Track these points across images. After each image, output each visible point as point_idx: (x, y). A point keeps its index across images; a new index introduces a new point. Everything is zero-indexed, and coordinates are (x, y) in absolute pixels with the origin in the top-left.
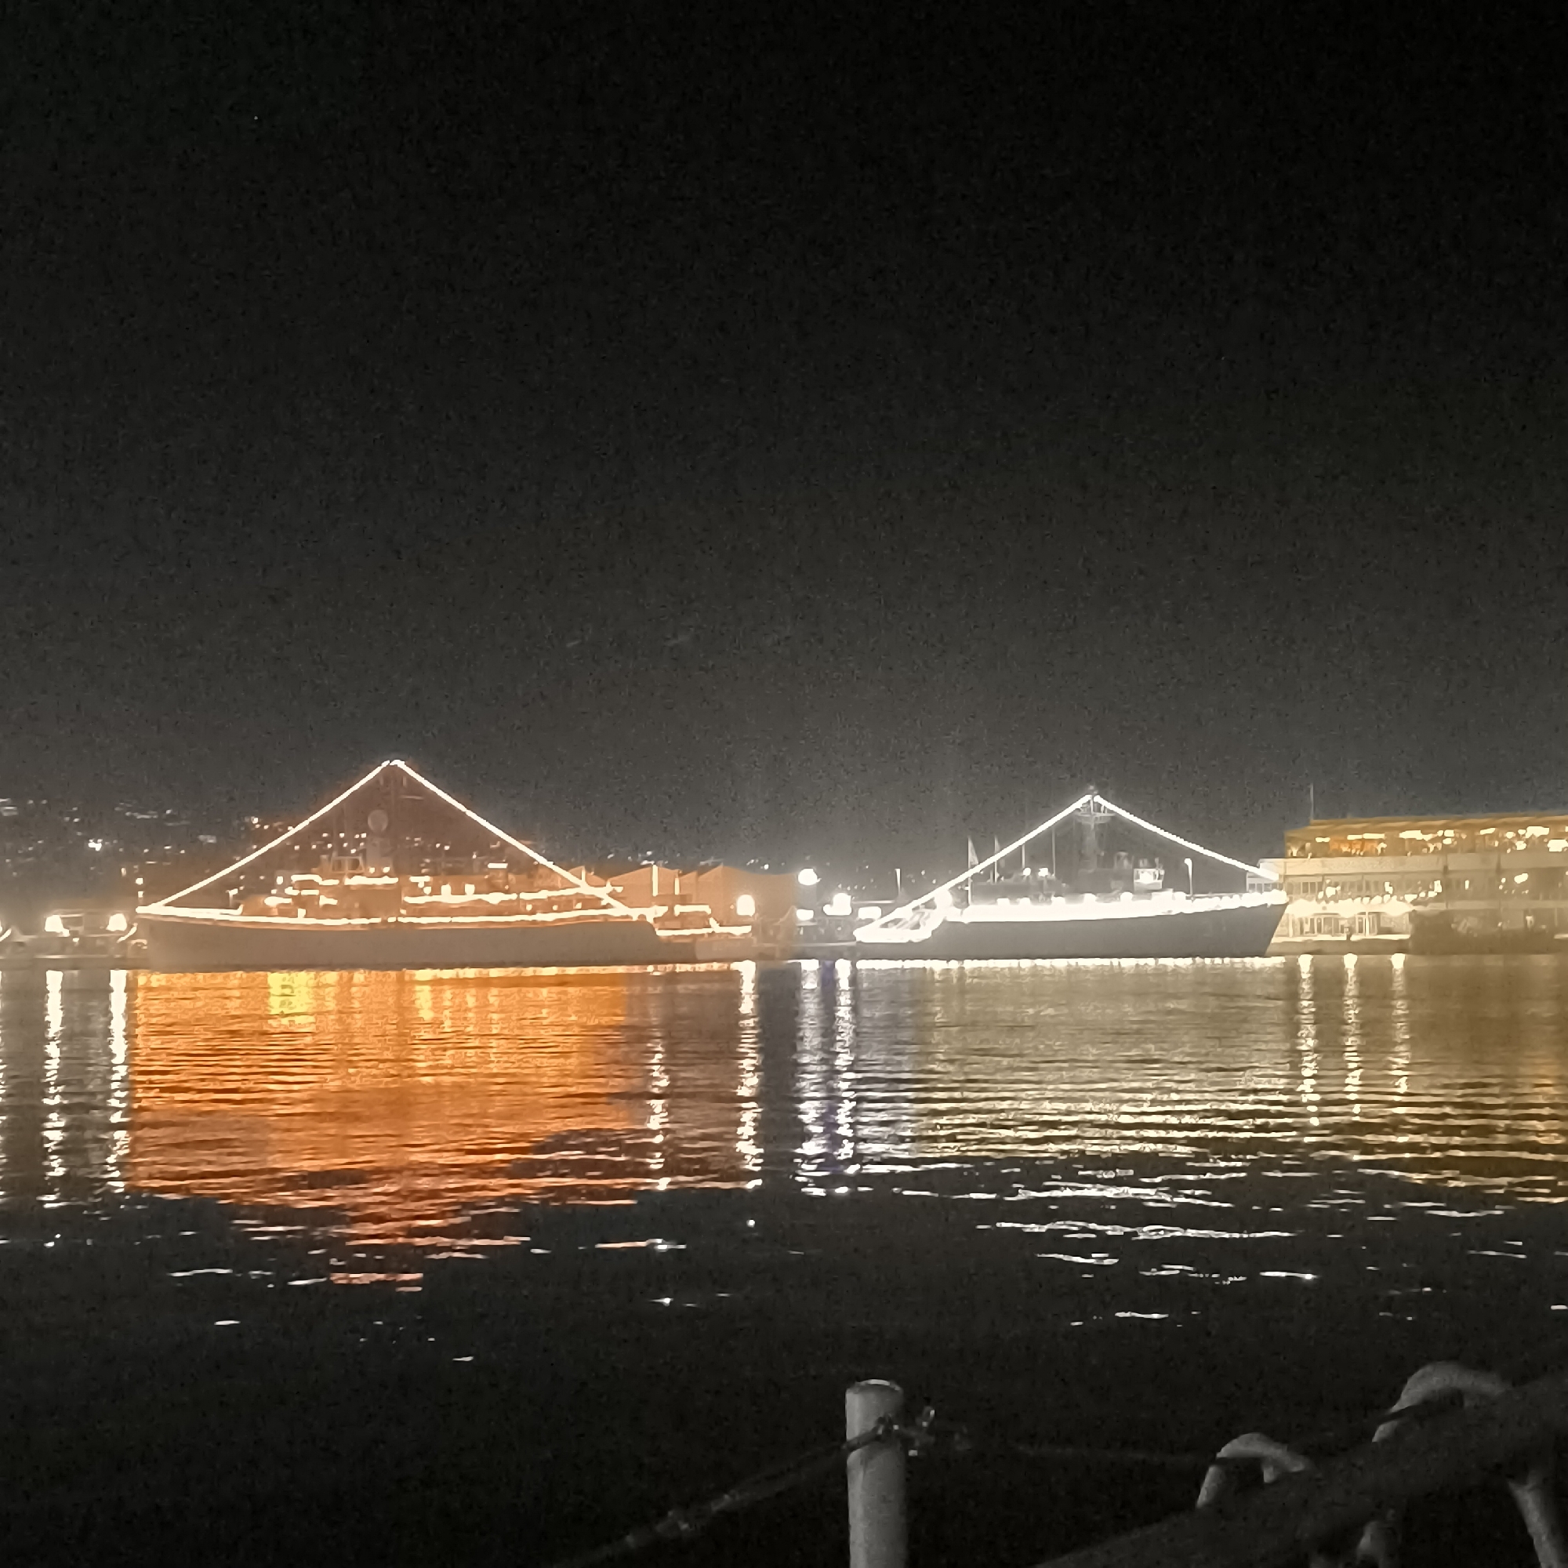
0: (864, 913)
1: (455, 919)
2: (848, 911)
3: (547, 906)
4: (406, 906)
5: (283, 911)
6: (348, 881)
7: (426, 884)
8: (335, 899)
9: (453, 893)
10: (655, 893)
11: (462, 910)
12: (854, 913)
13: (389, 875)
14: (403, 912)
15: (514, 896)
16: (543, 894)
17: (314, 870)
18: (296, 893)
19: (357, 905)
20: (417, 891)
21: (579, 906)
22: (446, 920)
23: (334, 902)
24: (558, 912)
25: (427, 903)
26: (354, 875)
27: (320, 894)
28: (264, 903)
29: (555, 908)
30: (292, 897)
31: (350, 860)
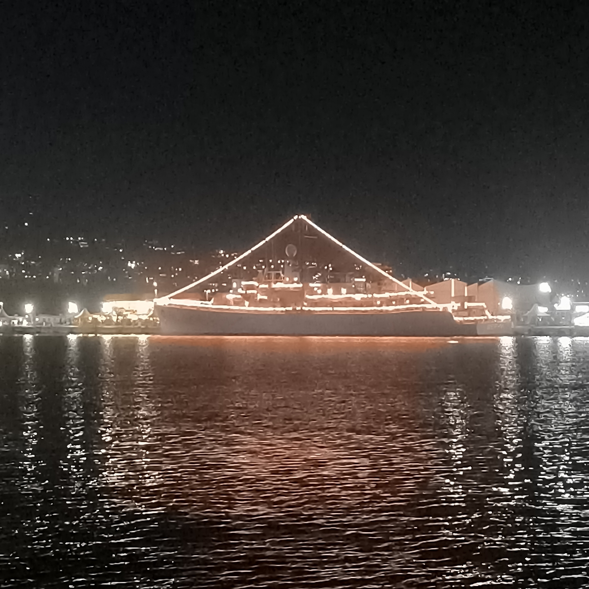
0: (579, 309)
1: (335, 309)
2: (569, 308)
3: (389, 302)
4: (307, 300)
5: (237, 303)
6: (274, 286)
7: (319, 288)
8: (266, 296)
9: (334, 293)
10: (453, 295)
11: (340, 303)
12: (573, 309)
13: (297, 282)
14: (305, 304)
15: (370, 296)
16: (387, 295)
17: (254, 278)
18: (244, 292)
19: (279, 300)
21: (408, 302)
24: (396, 305)
25: (319, 299)
26: (277, 282)
27: (257, 293)
28: (226, 298)
29: (394, 303)
30: (241, 294)
31: (274, 274)
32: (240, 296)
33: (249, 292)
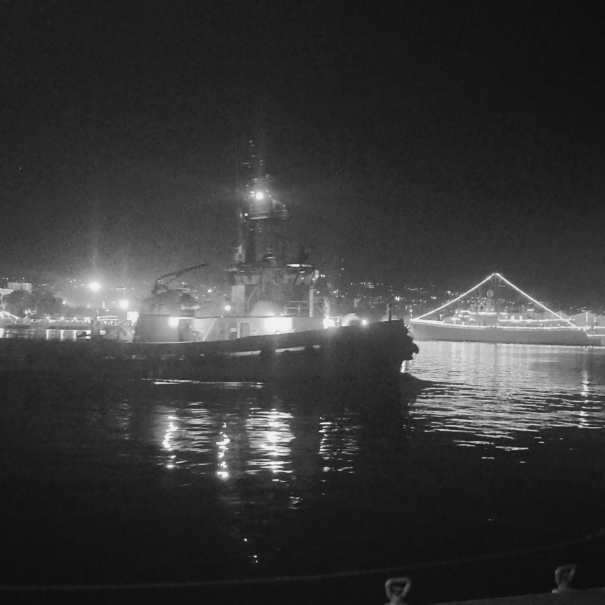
3: (548, 324)
4: (499, 322)
5: (457, 323)
6: (479, 313)
7: (506, 315)
8: (475, 319)
9: (515, 319)
10: (587, 322)
11: (518, 325)
13: (493, 312)
15: (536, 321)
16: (547, 320)
17: (468, 309)
19: (482, 321)
20: (502, 317)
21: (559, 325)
22: (513, 328)
24: (552, 326)
25: (506, 322)
26: (481, 311)
27: (470, 317)
28: (451, 319)
29: (551, 325)
30: (461, 318)
31: (480, 306)
32: (459, 319)
33: (465, 316)
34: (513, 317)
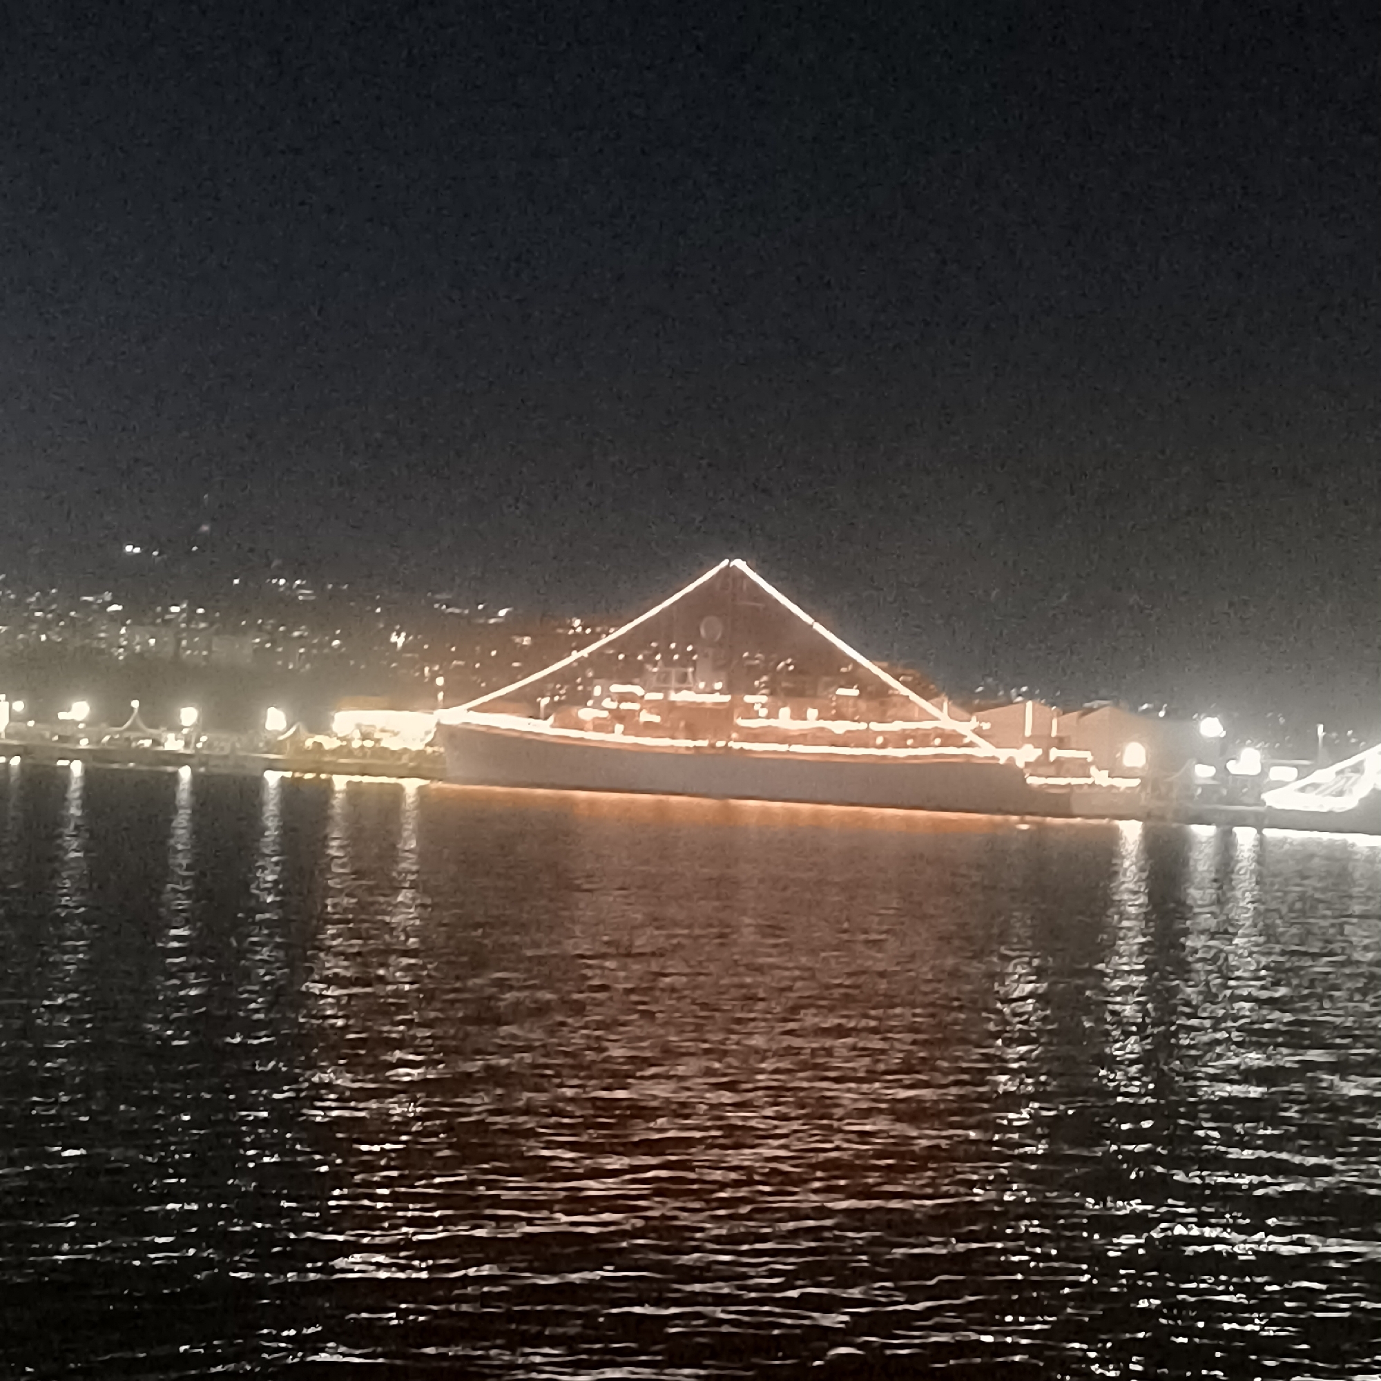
0: (1276, 773)
1: (795, 748)
2: (1255, 769)
3: (900, 740)
4: (739, 729)
5: (599, 726)
6: (673, 696)
7: (763, 706)
8: (658, 714)
9: (793, 717)
10: (1028, 733)
11: (802, 738)
12: (1264, 773)
13: (721, 692)
14: (734, 735)
15: (863, 726)
16: (897, 726)
17: (637, 680)
18: (614, 705)
19: (682, 724)
20: (749, 712)
21: (938, 741)
22: (784, 748)
23: (656, 719)
24: (913, 747)
25: (762, 727)
26: (681, 689)
27: (641, 709)
28: (578, 715)
29: (910, 742)
30: (610, 711)
31: (677, 672)
32: (605, 714)
33: (625, 706)
34: (785, 712)
